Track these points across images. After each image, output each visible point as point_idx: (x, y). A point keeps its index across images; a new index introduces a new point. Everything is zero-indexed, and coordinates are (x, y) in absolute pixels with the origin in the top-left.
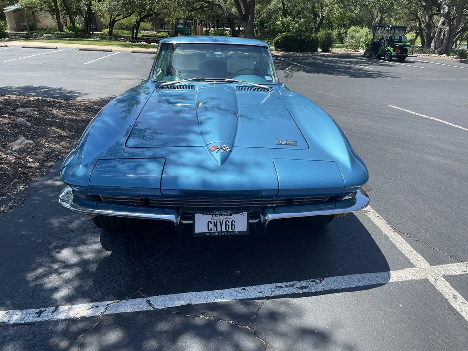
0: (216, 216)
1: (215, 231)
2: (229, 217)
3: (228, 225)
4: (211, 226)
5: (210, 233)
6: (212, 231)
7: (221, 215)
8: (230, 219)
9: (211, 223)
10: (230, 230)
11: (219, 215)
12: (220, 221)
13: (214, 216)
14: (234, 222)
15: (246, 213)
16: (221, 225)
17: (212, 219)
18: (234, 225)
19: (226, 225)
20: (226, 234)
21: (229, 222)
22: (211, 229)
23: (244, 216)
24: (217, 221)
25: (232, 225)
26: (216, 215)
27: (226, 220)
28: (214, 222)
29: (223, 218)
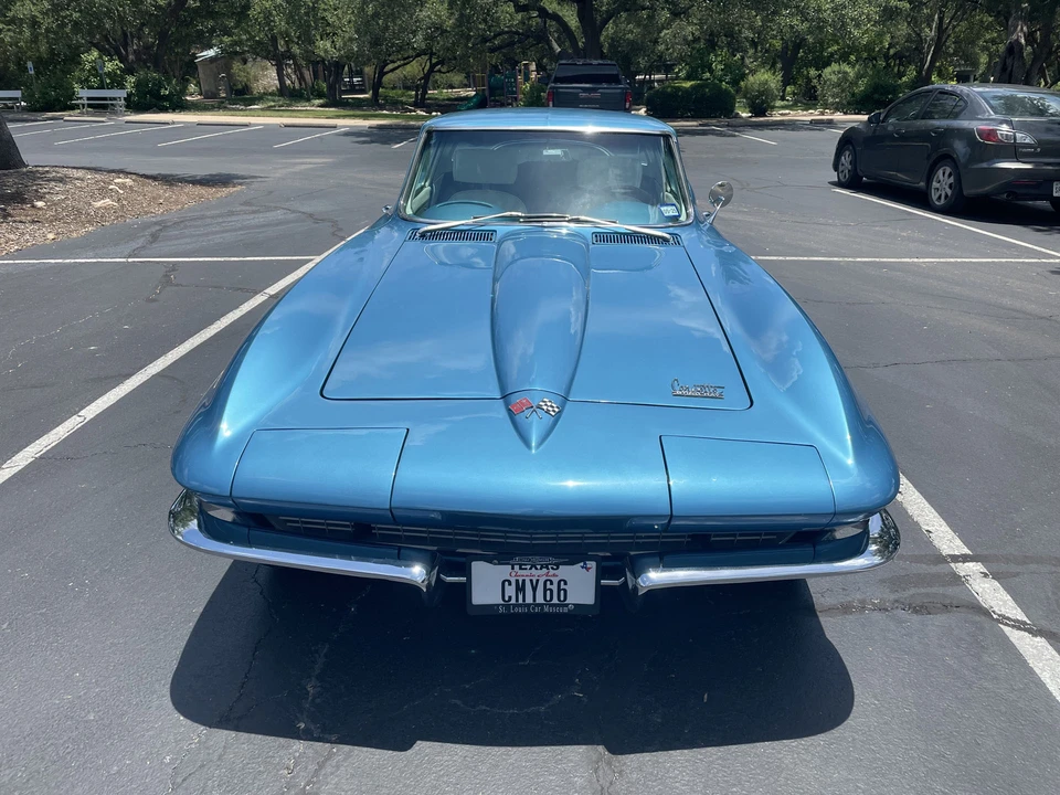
0: (521, 568)
1: (521, 601)
2: (552, 572)
3: (551, 591)
4: (511, 591)
5: (507, 606)
6: (513, 601)
7: (533, 566)
8: (554, 575)
9: (510, 584)
10: (555, 601)
11: (528, 567)
12: (531, 581)
13: (517, 567)
14: (566, 583)
15: (592, 564)
16: (534, 589)
17: (513, 574)
18: (565, 591)
19: (545, 590)
20: (546, 609)
21: (552, 583)
22: (510, 597)
23: (588, 569)
24: (524, 581)
25: (559, 590)
26: (520, 565)
27: (545, 578)
28: (517, 581)
29: (539, 574)
